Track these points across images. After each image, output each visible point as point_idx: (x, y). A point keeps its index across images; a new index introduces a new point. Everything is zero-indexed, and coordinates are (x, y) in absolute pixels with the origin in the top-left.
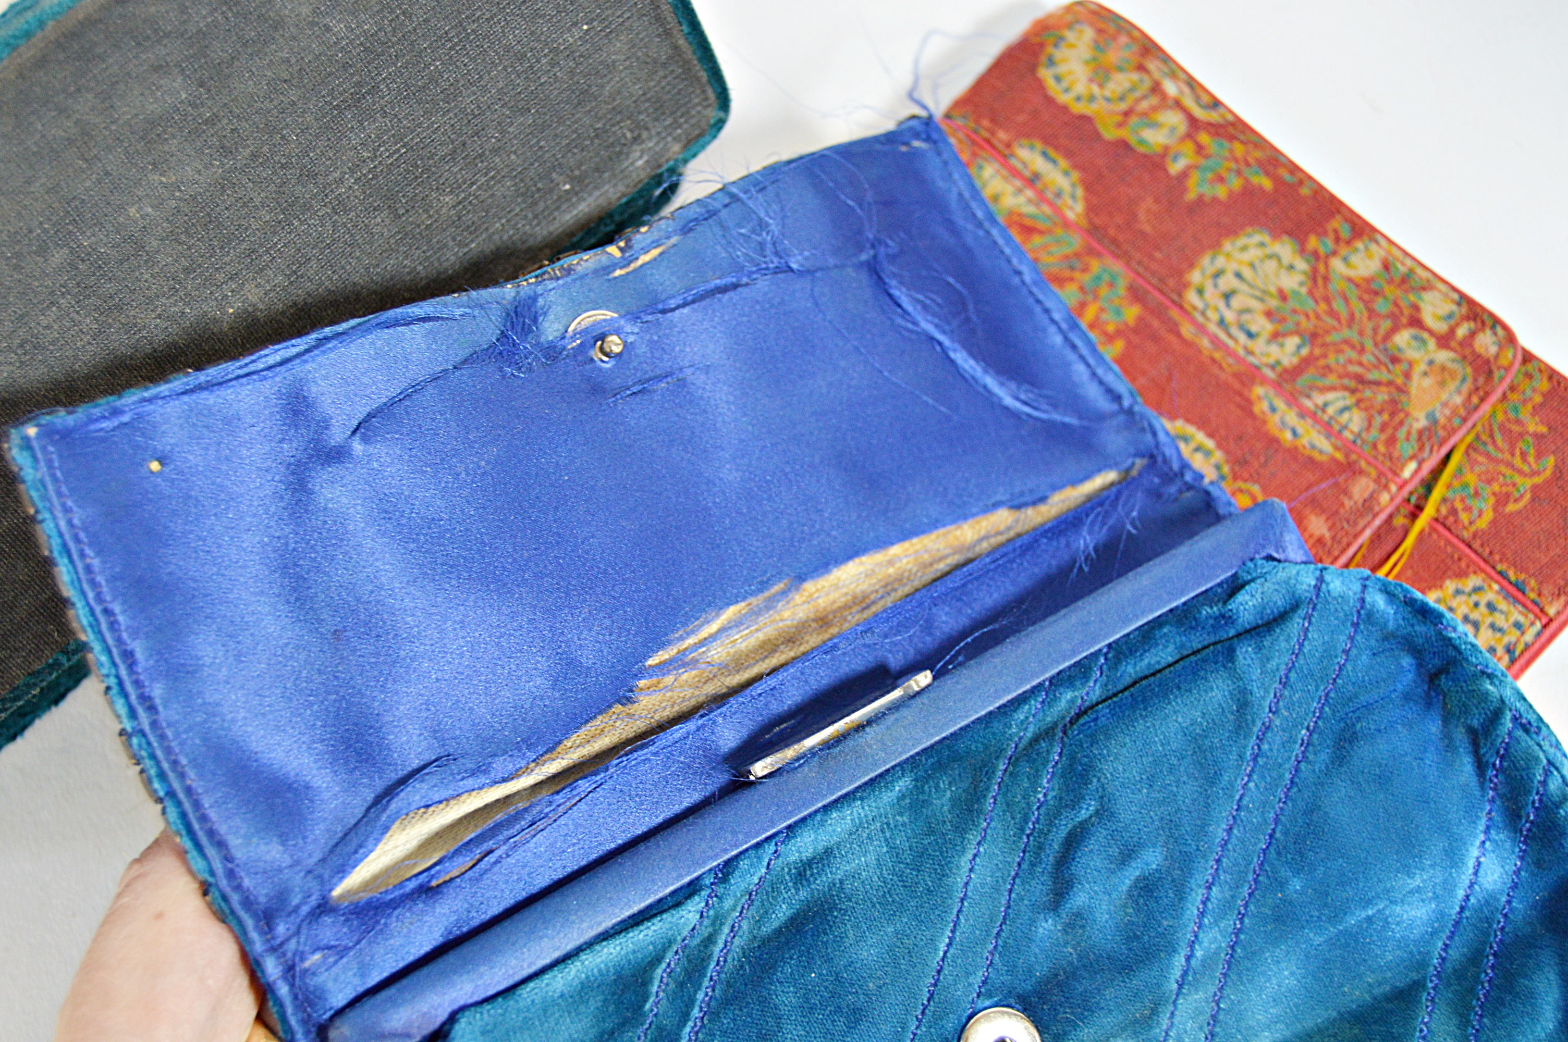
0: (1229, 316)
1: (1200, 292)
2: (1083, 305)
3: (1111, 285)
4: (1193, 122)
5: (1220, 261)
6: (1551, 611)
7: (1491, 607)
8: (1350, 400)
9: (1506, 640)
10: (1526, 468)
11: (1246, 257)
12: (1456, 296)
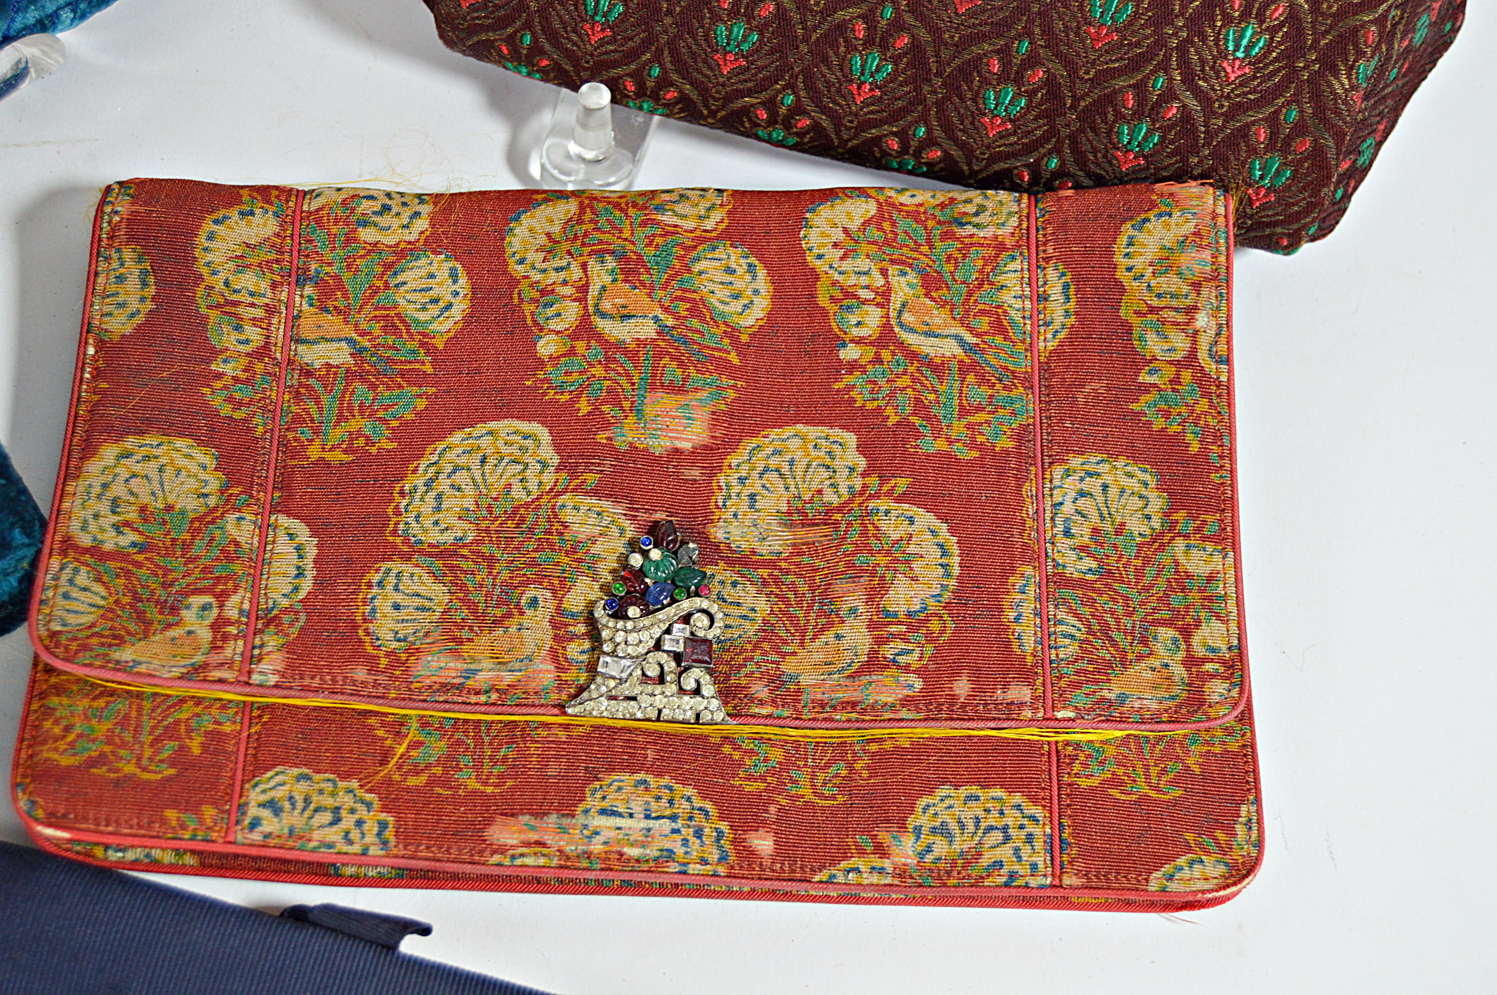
1: (1067, 473)
2: (980, 409)
3: (1014, 414)
5: (1103, 468)
6: (1067, 881)
7: (1030, 839)
9: (1016, 867)
11: (1124, 480)
12: (1236, 641)
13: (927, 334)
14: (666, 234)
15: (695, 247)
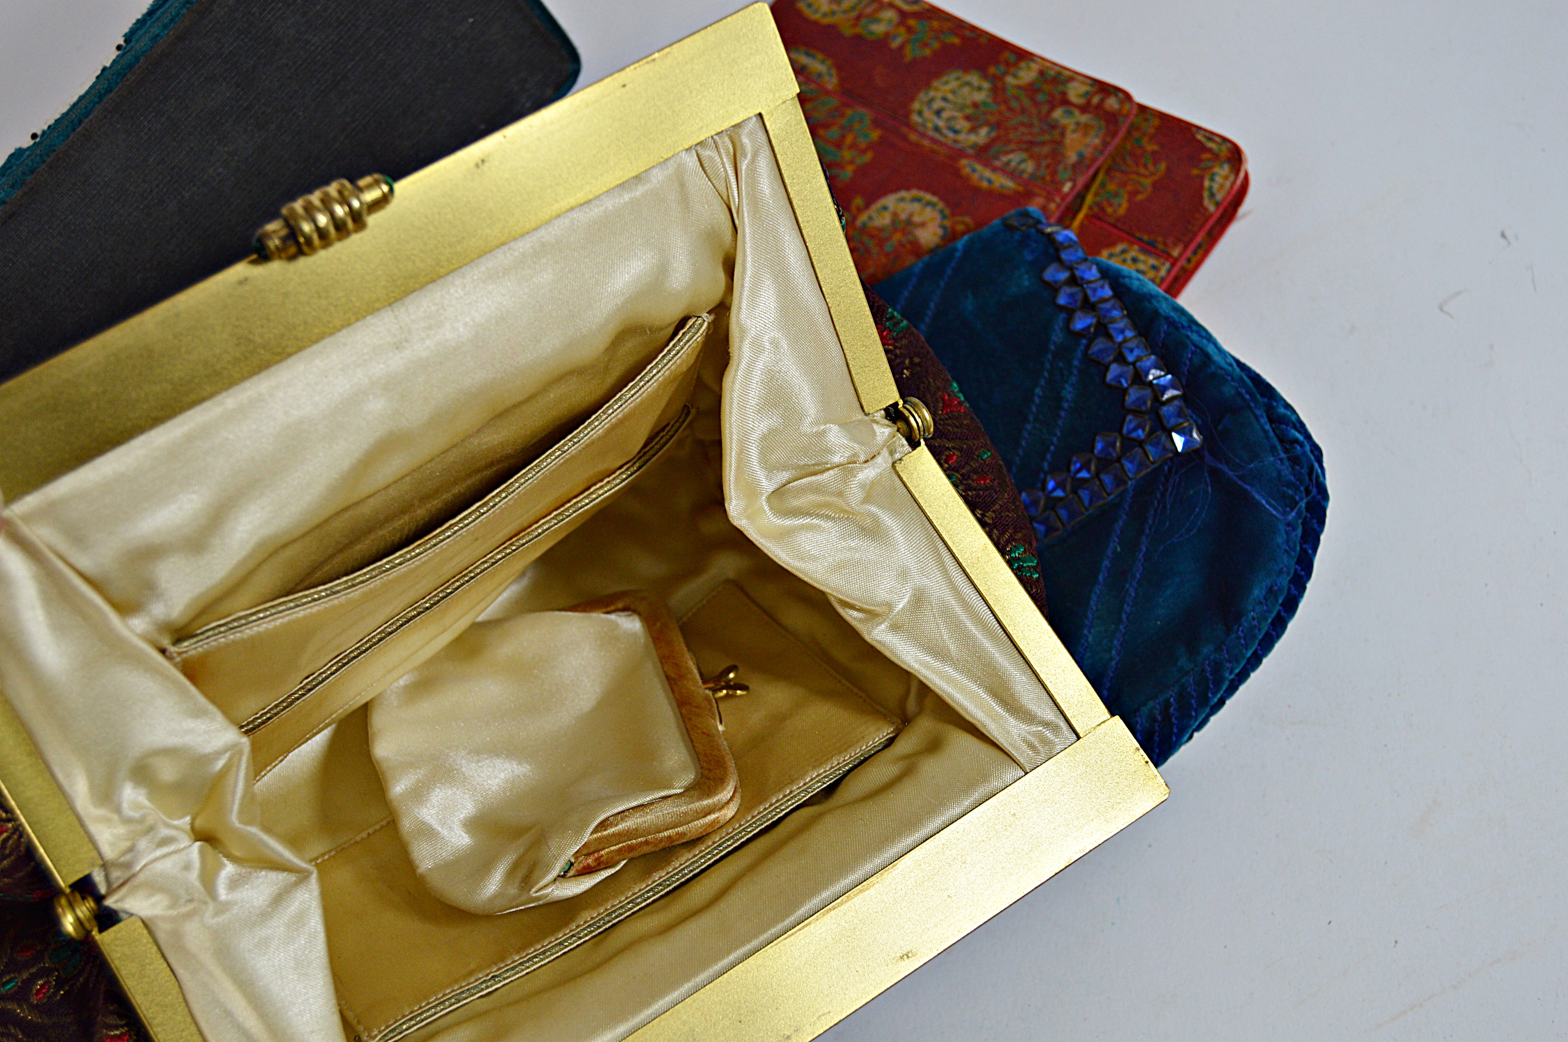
0: (941, 123)
1: (920, 113)
3: (861, 121)
4: (903, 15)
5: (932, 93)
8: (1024, 155)
10: (1147, 173)
11: (948, 87)
12: (1089, 81)
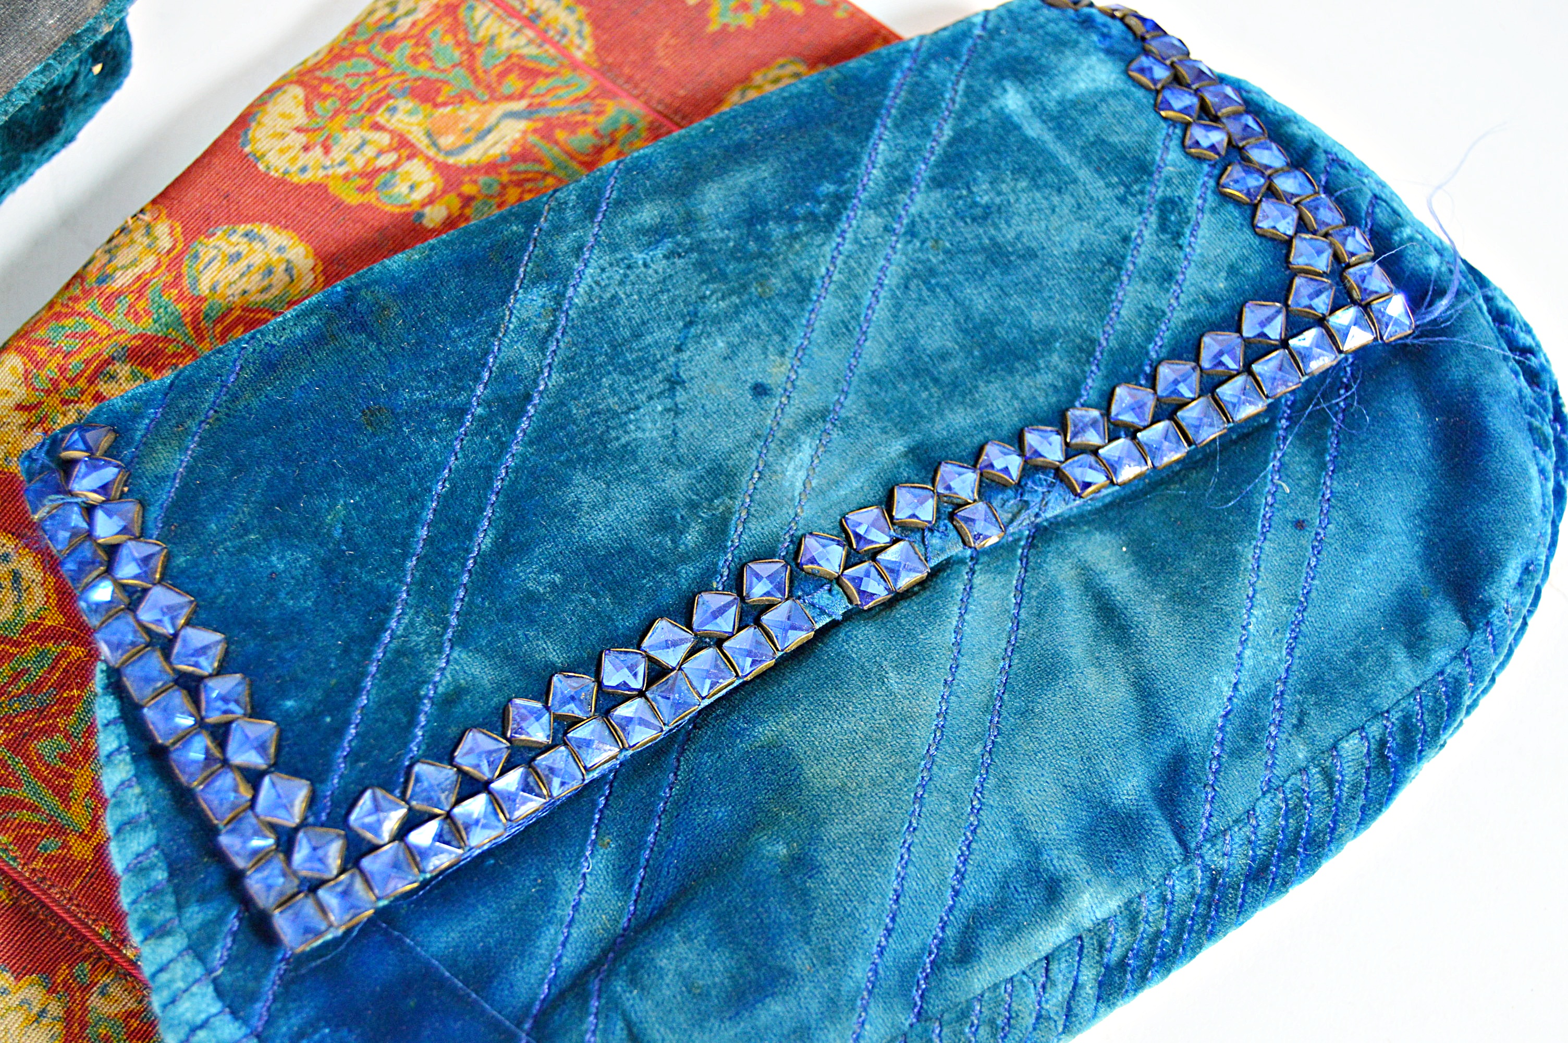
13: (481, 136)
14: (140, 293)
15: (179, 276)
